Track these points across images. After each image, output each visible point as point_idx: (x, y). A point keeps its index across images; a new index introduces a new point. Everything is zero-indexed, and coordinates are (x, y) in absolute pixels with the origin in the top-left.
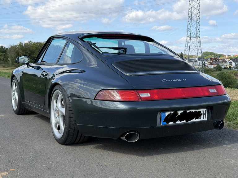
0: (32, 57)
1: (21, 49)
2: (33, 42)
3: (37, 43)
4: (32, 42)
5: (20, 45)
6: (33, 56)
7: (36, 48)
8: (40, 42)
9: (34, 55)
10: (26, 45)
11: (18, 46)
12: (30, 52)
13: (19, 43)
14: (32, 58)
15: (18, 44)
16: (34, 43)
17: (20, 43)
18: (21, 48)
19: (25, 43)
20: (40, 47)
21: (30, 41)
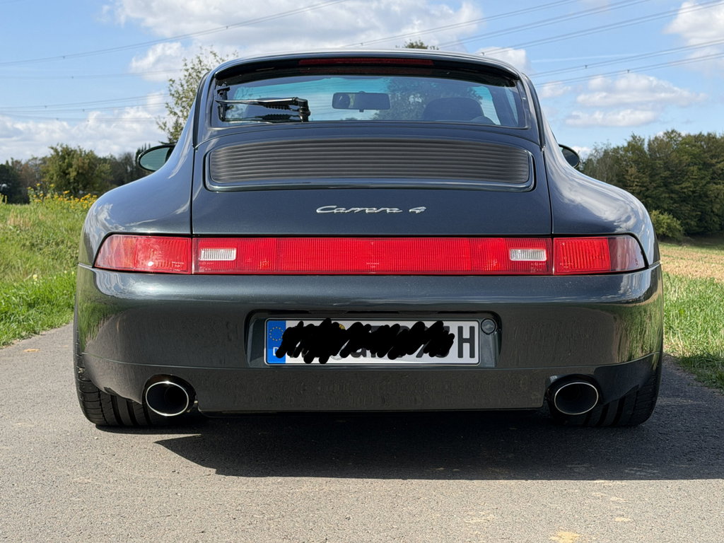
0: (672, 192)
1: (636, 162)
2: (683, 134)
3: (699, 138)
4: (679, 135)
5: (633, 146)
6: (677, 187)
7: (694, 156)
8: (709, 134)
9: (683, 185)
10: (657, 145)
11: (626, 150)
12: (667, 173)
13: (630, 139)
14: (673, 196)
15: (626, 145)
16: (689, 136)
17: (634, 137)
18: (635, 157)
19: (652, 138)
20: (710, 151)
21: (673, 131)
